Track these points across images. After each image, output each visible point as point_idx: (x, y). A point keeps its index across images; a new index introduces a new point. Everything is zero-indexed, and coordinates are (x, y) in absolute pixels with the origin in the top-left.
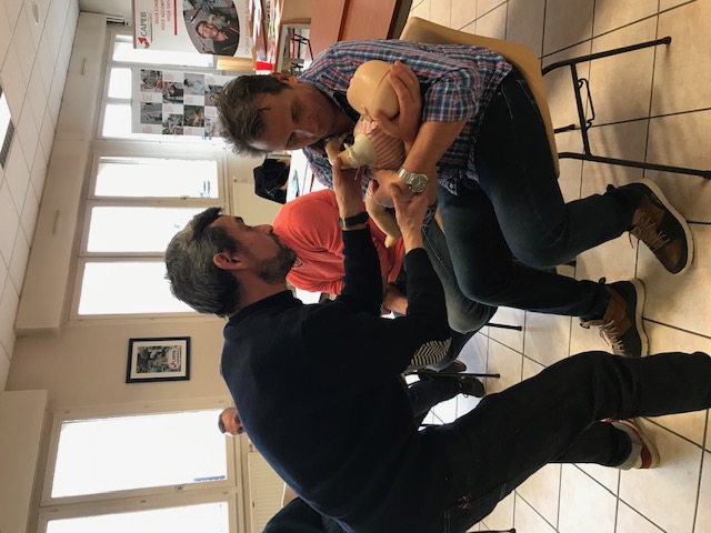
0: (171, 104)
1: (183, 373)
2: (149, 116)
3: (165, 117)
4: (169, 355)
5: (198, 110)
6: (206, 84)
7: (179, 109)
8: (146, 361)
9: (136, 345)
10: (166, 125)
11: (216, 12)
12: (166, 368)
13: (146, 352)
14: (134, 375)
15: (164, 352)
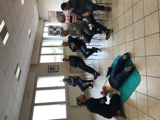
0: (54, 31)
1: (57, 71)
2: (51, 33)
3: (53, 33)
4: (55, 68)
5: (59, 32)
6: (60, 27)
7: (56, 32)
8: (51, 69)
9: (49, 67)
10: (54, 34)
11: (62, 15)
12: (55, 70)
13: (51, 68)
14: (49, 71)
15: (54, 68)
